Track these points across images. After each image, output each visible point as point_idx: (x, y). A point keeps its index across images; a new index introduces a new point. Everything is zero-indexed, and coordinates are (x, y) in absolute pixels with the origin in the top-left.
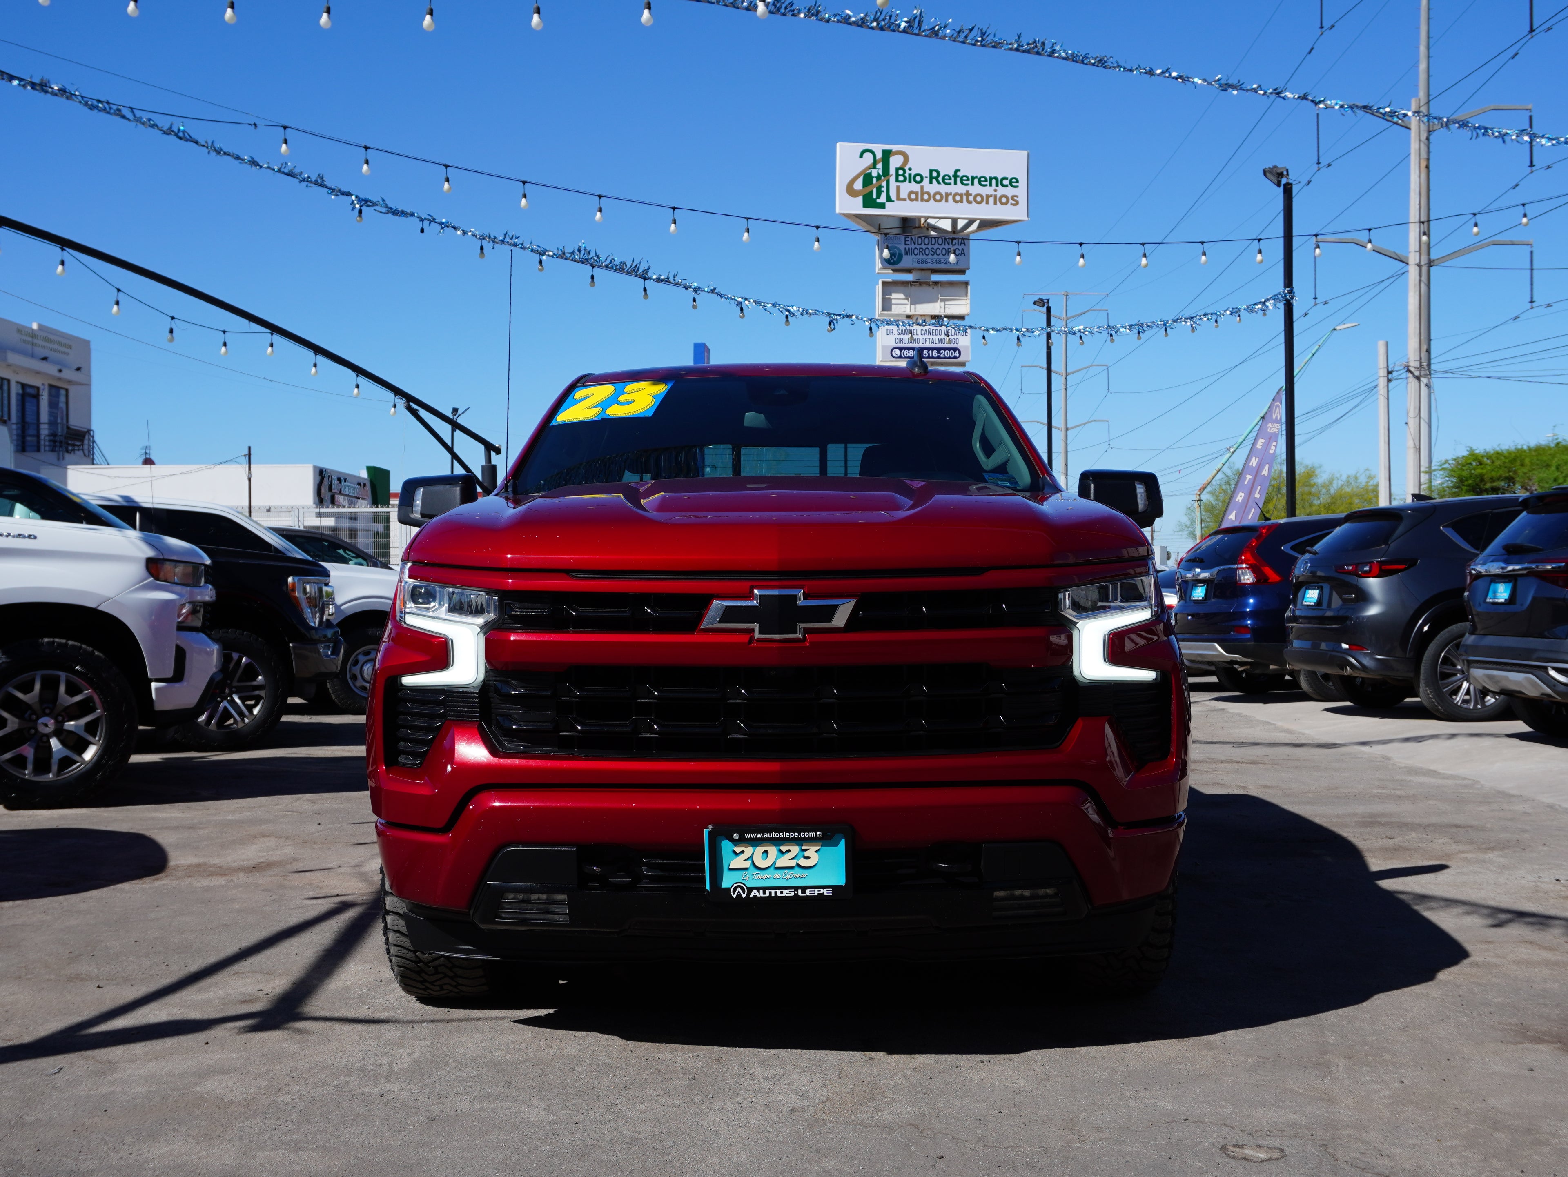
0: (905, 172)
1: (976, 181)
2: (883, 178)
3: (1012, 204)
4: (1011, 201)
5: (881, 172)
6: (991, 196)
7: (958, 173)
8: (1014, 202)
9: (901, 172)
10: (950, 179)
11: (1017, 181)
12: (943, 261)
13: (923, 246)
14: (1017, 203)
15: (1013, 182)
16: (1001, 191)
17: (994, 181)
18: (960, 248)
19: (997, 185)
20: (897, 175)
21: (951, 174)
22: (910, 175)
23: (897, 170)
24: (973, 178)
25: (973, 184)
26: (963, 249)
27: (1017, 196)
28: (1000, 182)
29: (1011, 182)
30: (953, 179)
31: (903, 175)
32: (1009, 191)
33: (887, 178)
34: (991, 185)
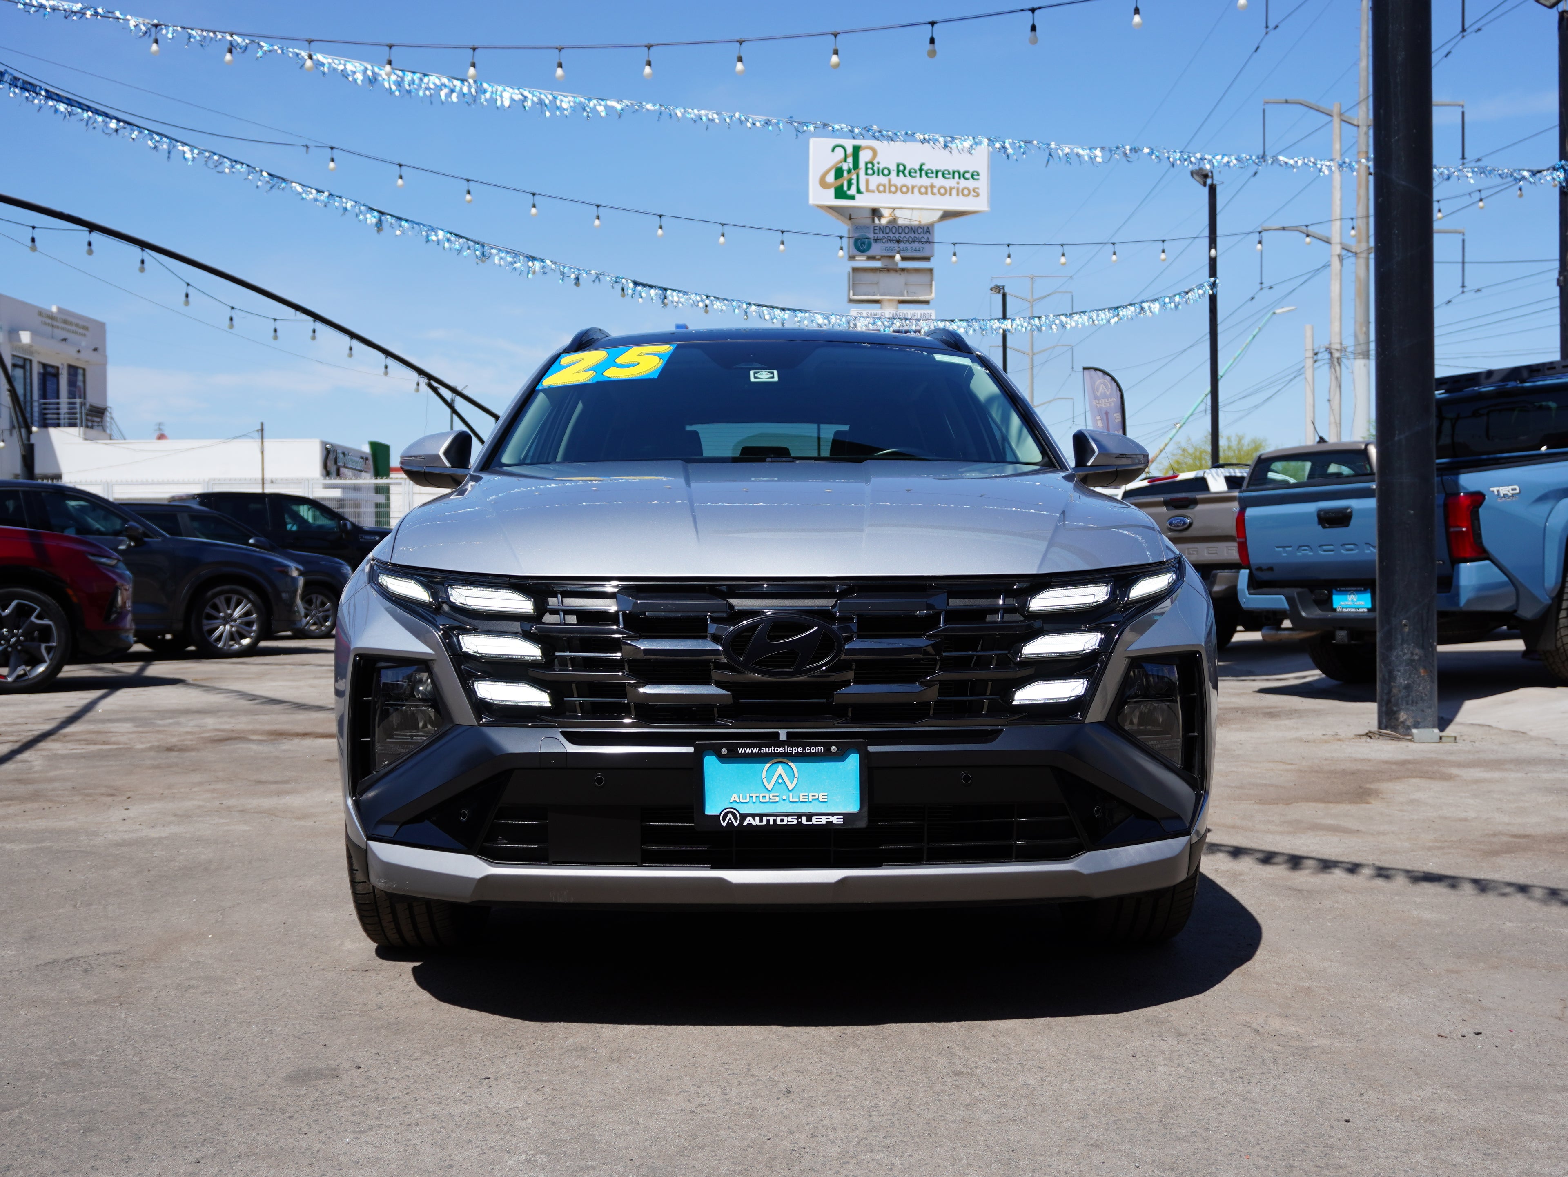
0: (873, 166)
1: (940, 174)
2: (853, 171)
3: (974, 196)
4: (972, 193)
5: (851, 166)
6: (954, 188)
7: (923, 167)
8: (975, 194)
9: (870, 166)
10: (916, 172)
11: (978, 175)
12: (909, 248)
13: (891, 235)
14: (978, 195)
15: (975, 176)
16: (963, 183)
17: (956, 175)
18: (926, 236)
19: (959, 178)
20: (867, 169)
21: (917, 167)
22: (878, 169)
23: (866, 164)
24: (937, 172)
25: (937, 177)
26: (928, 238)
27: (978, 189)
28: (962, 175)
29: (972, 176)
30: (918, 172)
31: (872, 169)
32: (971, 184)
33: (857, 171)
34: (953, 178)
